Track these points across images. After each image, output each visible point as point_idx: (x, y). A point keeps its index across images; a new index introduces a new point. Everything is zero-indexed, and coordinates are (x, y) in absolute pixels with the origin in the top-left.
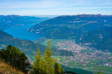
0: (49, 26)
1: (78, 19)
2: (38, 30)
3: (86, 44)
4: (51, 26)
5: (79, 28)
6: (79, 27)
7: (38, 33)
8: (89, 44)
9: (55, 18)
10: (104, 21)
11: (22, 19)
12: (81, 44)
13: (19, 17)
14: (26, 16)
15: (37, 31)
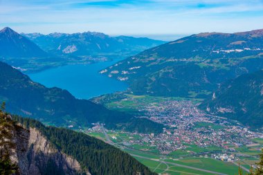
0: (155, 61)
1: (240, 42)
2: (125, 73)
3: (222, 110)
4: (161, 61)
5: (228, 69)
6: (228, 66)
7: (123, 79)
8: (228, 111)
9: (182, 39)
11: (108, 45)
12: (208, 109)
14: (126, 37)
15: (123, 76)
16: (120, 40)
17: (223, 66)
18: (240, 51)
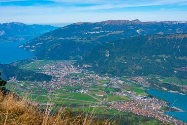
0: (51, 39)
1: (98, 28)
2: (34, 47)
3: (86, 66)
4: (55, 39)
5: (91, 43)
6: (91, 41)
7: (33, 51)
8: (89, 66)
10: (137, 31)
11: (25, 30)
12: (78, 66)
13: (22, 26)
15: (33, 49)
16: (33, 27)
17: (88, 41)
18: (98, 32)
